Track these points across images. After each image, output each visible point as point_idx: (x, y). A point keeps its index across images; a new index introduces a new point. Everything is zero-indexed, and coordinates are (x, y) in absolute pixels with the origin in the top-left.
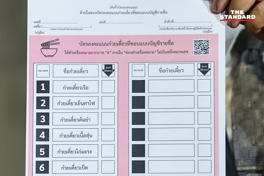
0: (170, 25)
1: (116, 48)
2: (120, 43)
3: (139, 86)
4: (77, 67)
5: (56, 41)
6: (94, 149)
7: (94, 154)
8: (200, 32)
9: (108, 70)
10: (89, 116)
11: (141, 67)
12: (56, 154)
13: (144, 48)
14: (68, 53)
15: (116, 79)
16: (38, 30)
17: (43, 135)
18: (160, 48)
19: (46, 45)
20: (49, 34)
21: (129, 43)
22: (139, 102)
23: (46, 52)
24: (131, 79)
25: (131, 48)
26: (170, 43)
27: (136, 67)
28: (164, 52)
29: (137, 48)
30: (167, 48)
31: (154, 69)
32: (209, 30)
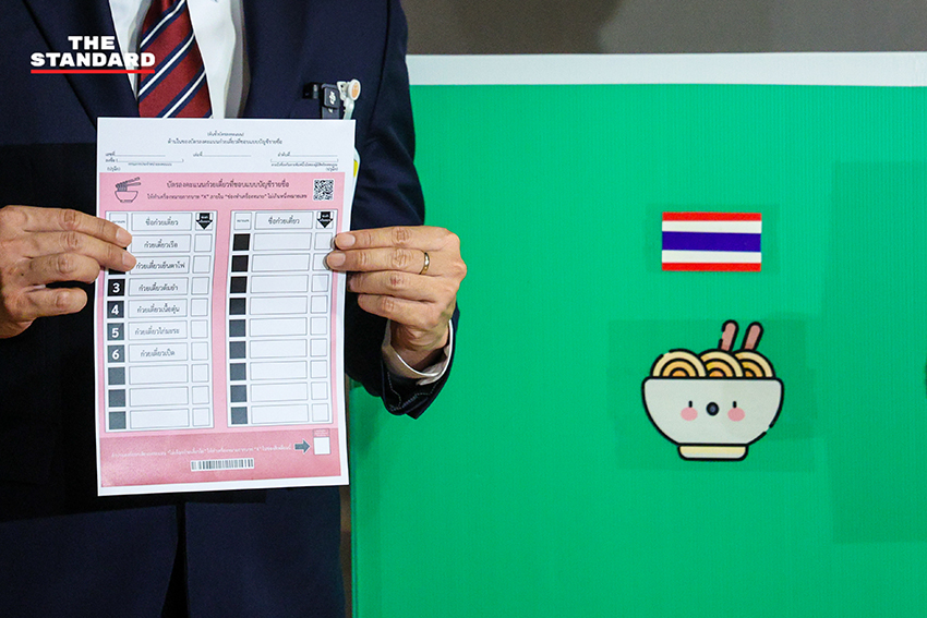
0: (285, 159)
1: (215, 191)
2: (221, 184)
3: (242, 241)
4: (164, 217)
5: (136, 181)
6: (181, 327)
7: (182, 334)
8: (322, 169)
9: (204, 220)
10: (177, 282)
11: (246, 216)
12: (133, 336)
13: (252, 191)
14: (151, 197)
15: (213, 232)
16: (112, 165)
17: (116, 310)
18: (272, 190)
19: (122, 186)
20: (126, 170)
21: (232, 184)
22: (240, 263)
23: (122, 195)
24: (233, 232)
25: (234, 191)
26: (284, 184)
27: (240, 216)
28: (276, 196)
29: (242, 191)
30: (281, 191)
31: (263, 218)
32: (333, 167)
